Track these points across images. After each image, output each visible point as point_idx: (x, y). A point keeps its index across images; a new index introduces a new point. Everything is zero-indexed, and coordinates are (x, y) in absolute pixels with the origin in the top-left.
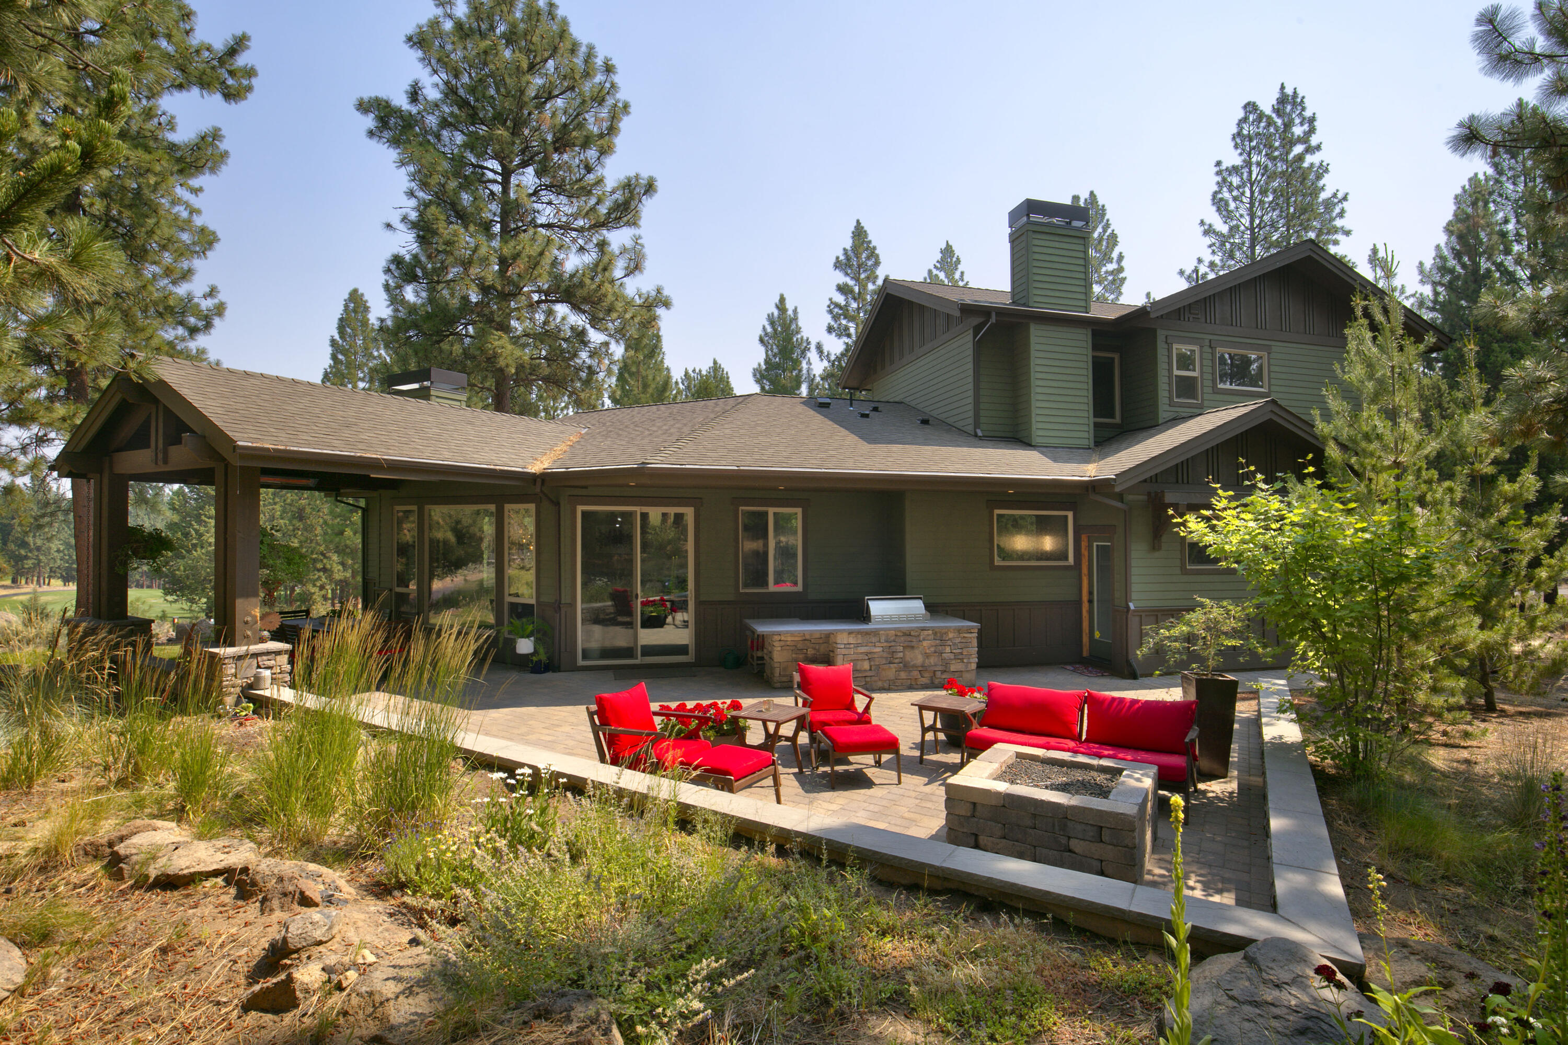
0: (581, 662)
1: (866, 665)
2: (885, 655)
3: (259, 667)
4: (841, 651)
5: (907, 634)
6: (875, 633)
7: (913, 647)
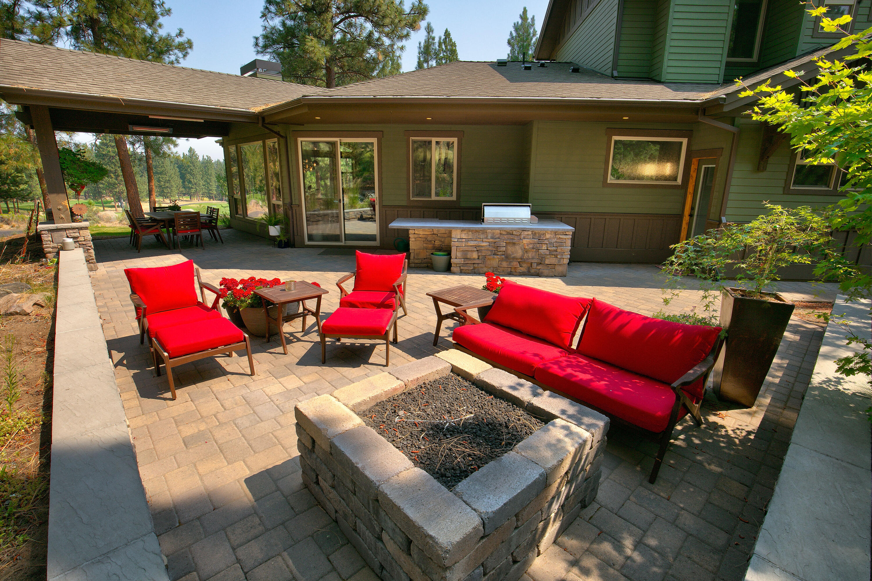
0: (307, 242)
1: (475, 255)
2: (490, 248)
3: (68, 237)
4: (454, 243)
5: (510, 233)
6: (484, 231)
7: (514, 244)
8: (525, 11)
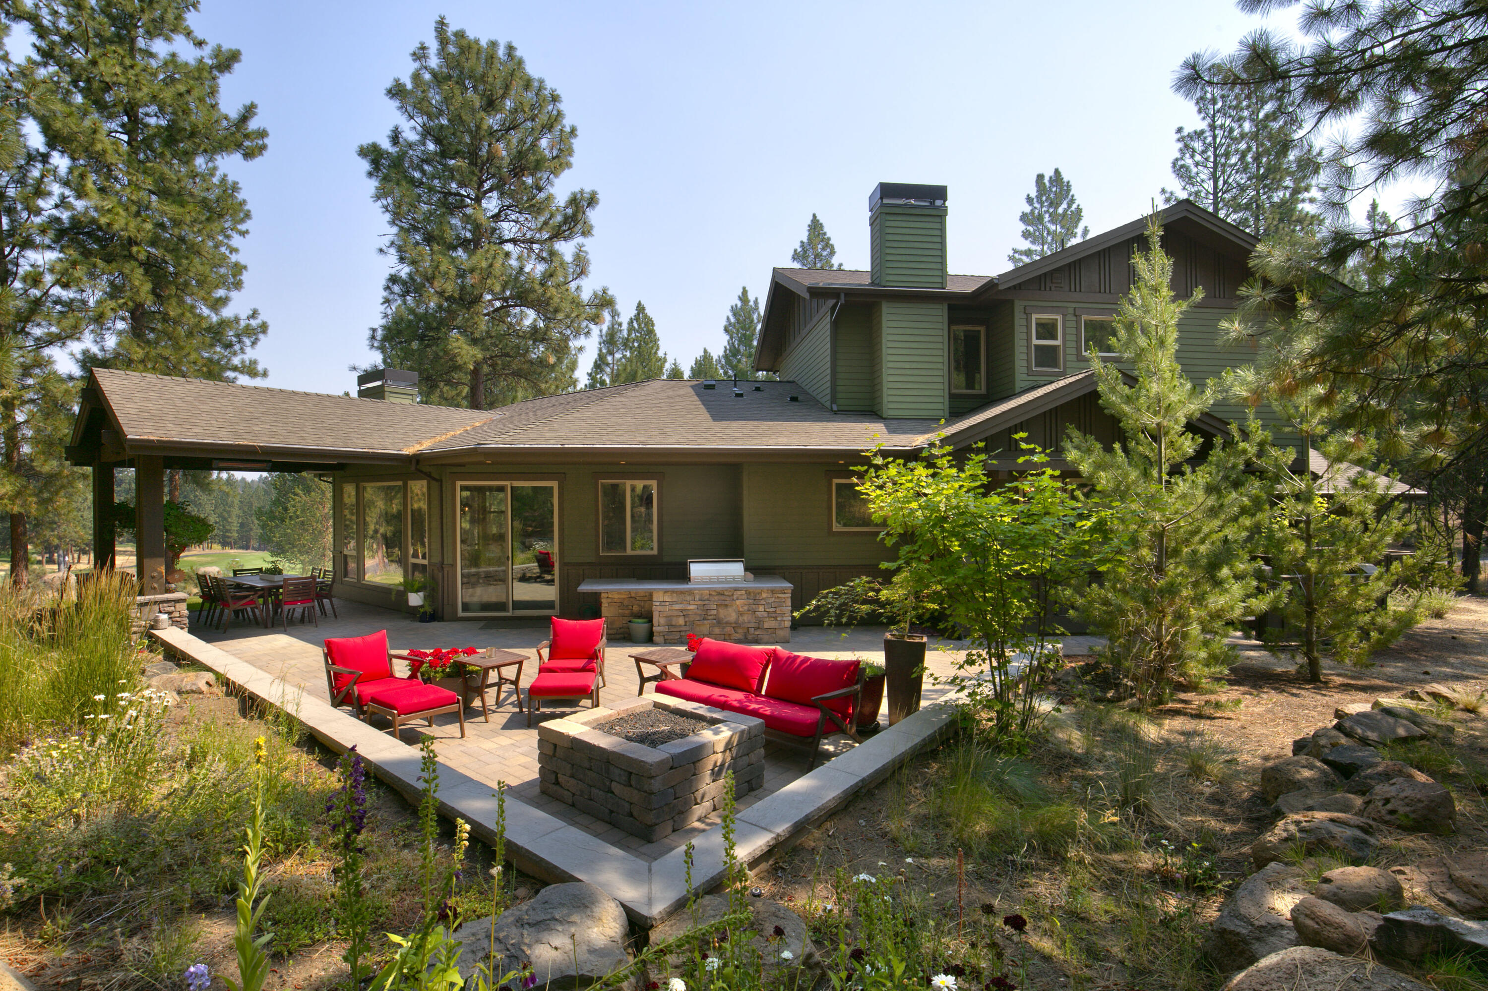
0: (461, 614)
1: (681, 621)
2: (699, 612)
3: (160, 612)
4: (656, 608)
5: (720, 593)
6: (690, 592)
7: (726, 606)
8: (745, 291)
